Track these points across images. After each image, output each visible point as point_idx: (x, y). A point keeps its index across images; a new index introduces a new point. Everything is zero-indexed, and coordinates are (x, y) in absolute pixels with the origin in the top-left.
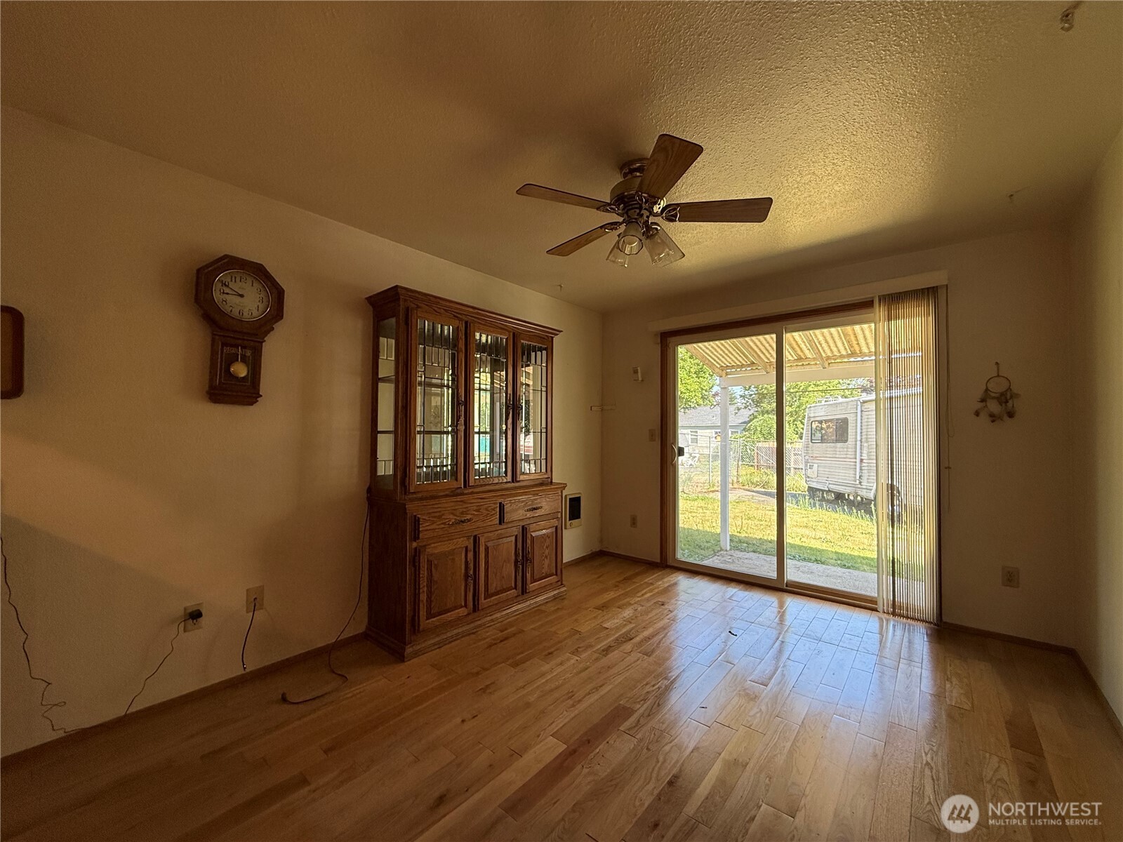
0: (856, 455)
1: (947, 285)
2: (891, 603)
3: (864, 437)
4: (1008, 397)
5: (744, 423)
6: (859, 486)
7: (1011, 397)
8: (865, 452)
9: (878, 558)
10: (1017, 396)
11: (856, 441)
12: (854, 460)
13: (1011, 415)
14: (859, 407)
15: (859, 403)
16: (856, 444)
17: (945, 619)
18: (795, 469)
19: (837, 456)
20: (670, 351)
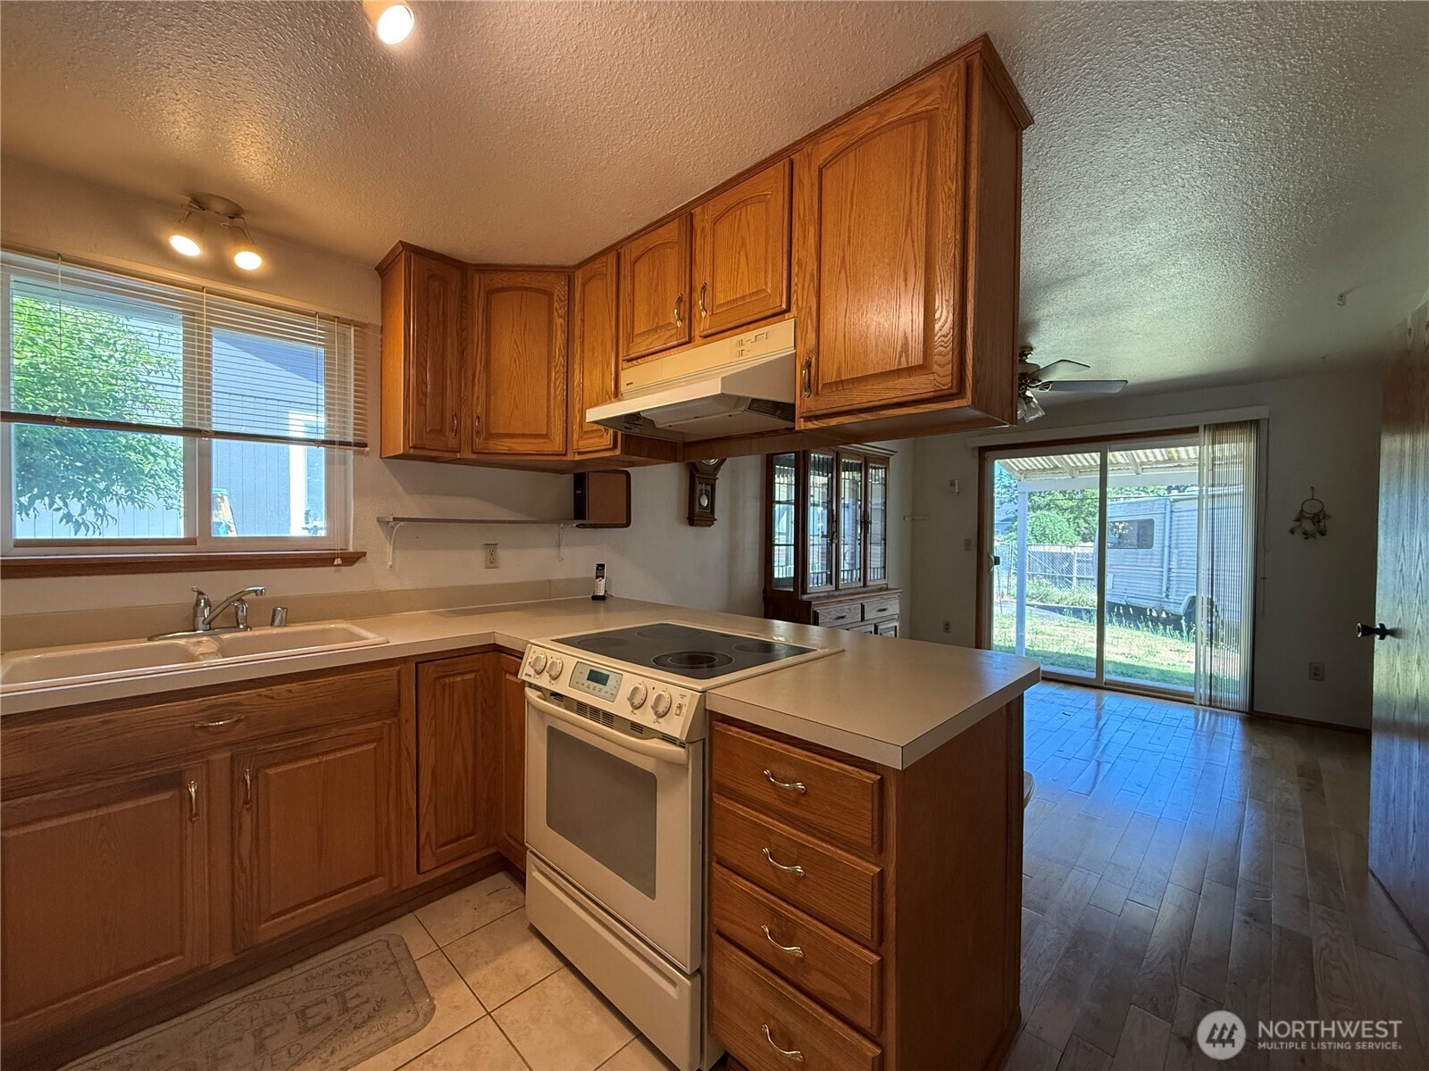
0: (1162, 563)
1: (1268, 419)
2: (1208, 697)
3: (1173, 542)
4: (1321, 518)
5: (1008, 520)
6: (1166, 600)
7: (1324, 518)
8: (1174, 559)
9: (1196, 674)
10: (1330, 517)
11: (1163, 547)
12: (1161, 569)
13: (1323, 533)
14: (1168, 507)
15: (1168, 502)
16: (1163, 551)
17: (1256, 708)
18: (1078, 579)
19: (1139, 564)
20: (988, 465)
